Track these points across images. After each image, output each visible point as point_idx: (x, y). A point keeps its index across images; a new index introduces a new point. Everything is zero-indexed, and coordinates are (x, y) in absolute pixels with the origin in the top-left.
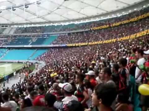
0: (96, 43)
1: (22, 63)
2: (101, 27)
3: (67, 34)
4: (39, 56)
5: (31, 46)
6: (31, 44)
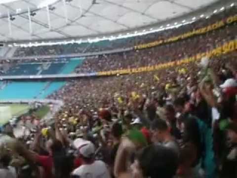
0: (143, 69)
1: (27, 103)
3: (97, 57)
4: (54, 92)
5: (41, 77)
6: (41, 74)
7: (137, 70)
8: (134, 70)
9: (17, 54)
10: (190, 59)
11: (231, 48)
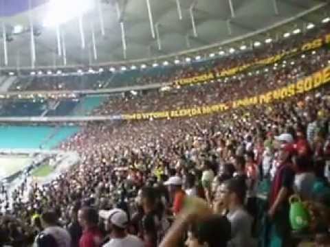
0: (186, 112)
1: (27, 155)
2: (197, 78)
3: (123, 94)
4: (64, 140)
5: (45, 119)
6: (46, 115)
7: (178, 113)
8: (173, 114)
9: (13, 88)
10: (251, 99)
11: (308, 86)
